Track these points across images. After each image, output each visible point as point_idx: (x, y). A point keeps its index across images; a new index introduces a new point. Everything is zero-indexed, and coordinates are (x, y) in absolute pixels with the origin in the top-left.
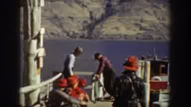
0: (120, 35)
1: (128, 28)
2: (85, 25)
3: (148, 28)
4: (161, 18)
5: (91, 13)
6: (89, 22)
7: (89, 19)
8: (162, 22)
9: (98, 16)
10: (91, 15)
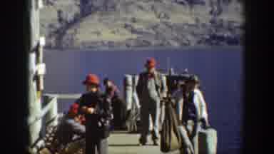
0: (102, 42)
1: (114, 32)
2: (53, 30)
3: (144, 30)
4: (163, 15)
5: (60, 12)
6: (58, 25)
7: (57, 22)
8: (165, 20)
9: (70, 17)
10: (59, 16)
